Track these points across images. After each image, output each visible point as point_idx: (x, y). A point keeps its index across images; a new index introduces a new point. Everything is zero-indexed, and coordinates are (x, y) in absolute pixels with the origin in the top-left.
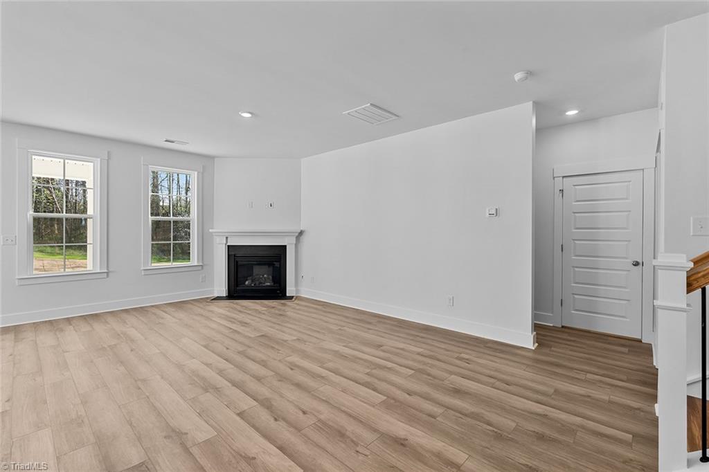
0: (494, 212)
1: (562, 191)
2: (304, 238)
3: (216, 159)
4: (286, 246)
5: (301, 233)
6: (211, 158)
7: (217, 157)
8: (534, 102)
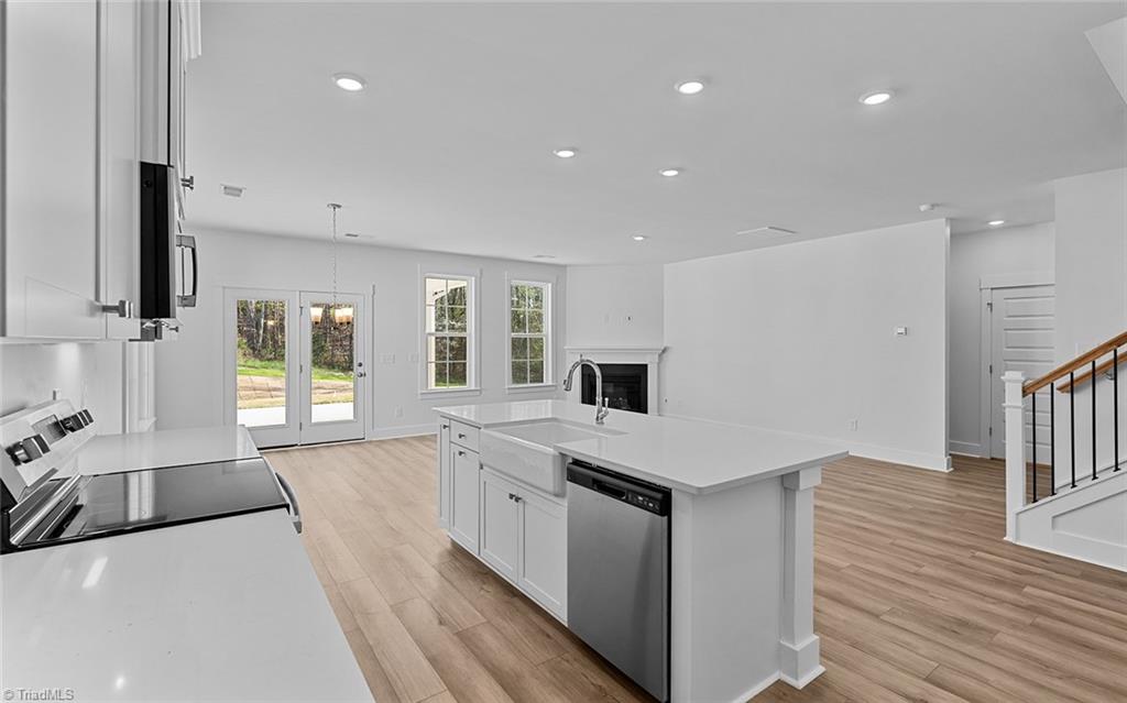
0: (902, 330)
1: (990, 305)
2: (668, 356)
3: (568, 269)
4: (646, 365)
5: (664, 351)
6: (564, 267)
7: (570, 266)
8: (947, 219)
